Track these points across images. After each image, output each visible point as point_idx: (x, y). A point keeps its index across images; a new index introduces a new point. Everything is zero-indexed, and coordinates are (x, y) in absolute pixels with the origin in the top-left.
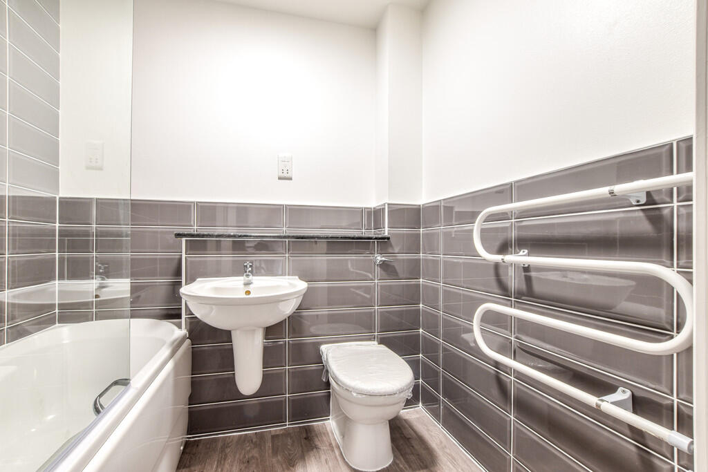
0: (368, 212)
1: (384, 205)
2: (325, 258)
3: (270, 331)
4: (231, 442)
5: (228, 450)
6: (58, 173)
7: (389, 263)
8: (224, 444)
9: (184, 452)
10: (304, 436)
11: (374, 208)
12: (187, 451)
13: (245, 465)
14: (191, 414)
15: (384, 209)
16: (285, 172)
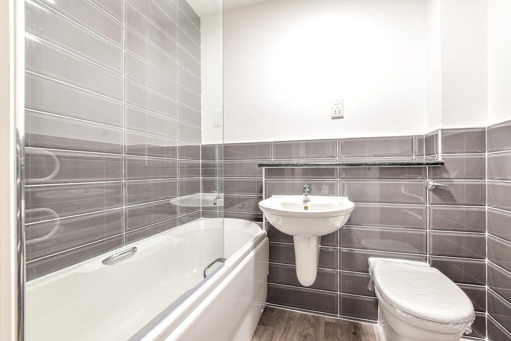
0: (419, 139)
1: (437, 131)
2: (378, 182)
3: (324, 240)
4: (295, 317)
5: (292, 322)
6: (200, 132)
7: (444, 188)
8: (290, 317)
9: (263, 314)
10: (353, 330)
11: (426, 135)
12: (267, 313)
13: (303, 338)
14: (270, 289)
15: (437, 135)
16: (337, 112)
